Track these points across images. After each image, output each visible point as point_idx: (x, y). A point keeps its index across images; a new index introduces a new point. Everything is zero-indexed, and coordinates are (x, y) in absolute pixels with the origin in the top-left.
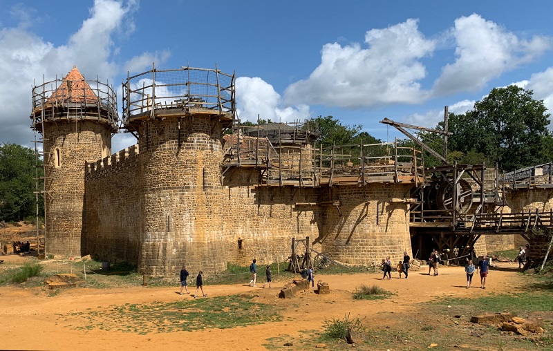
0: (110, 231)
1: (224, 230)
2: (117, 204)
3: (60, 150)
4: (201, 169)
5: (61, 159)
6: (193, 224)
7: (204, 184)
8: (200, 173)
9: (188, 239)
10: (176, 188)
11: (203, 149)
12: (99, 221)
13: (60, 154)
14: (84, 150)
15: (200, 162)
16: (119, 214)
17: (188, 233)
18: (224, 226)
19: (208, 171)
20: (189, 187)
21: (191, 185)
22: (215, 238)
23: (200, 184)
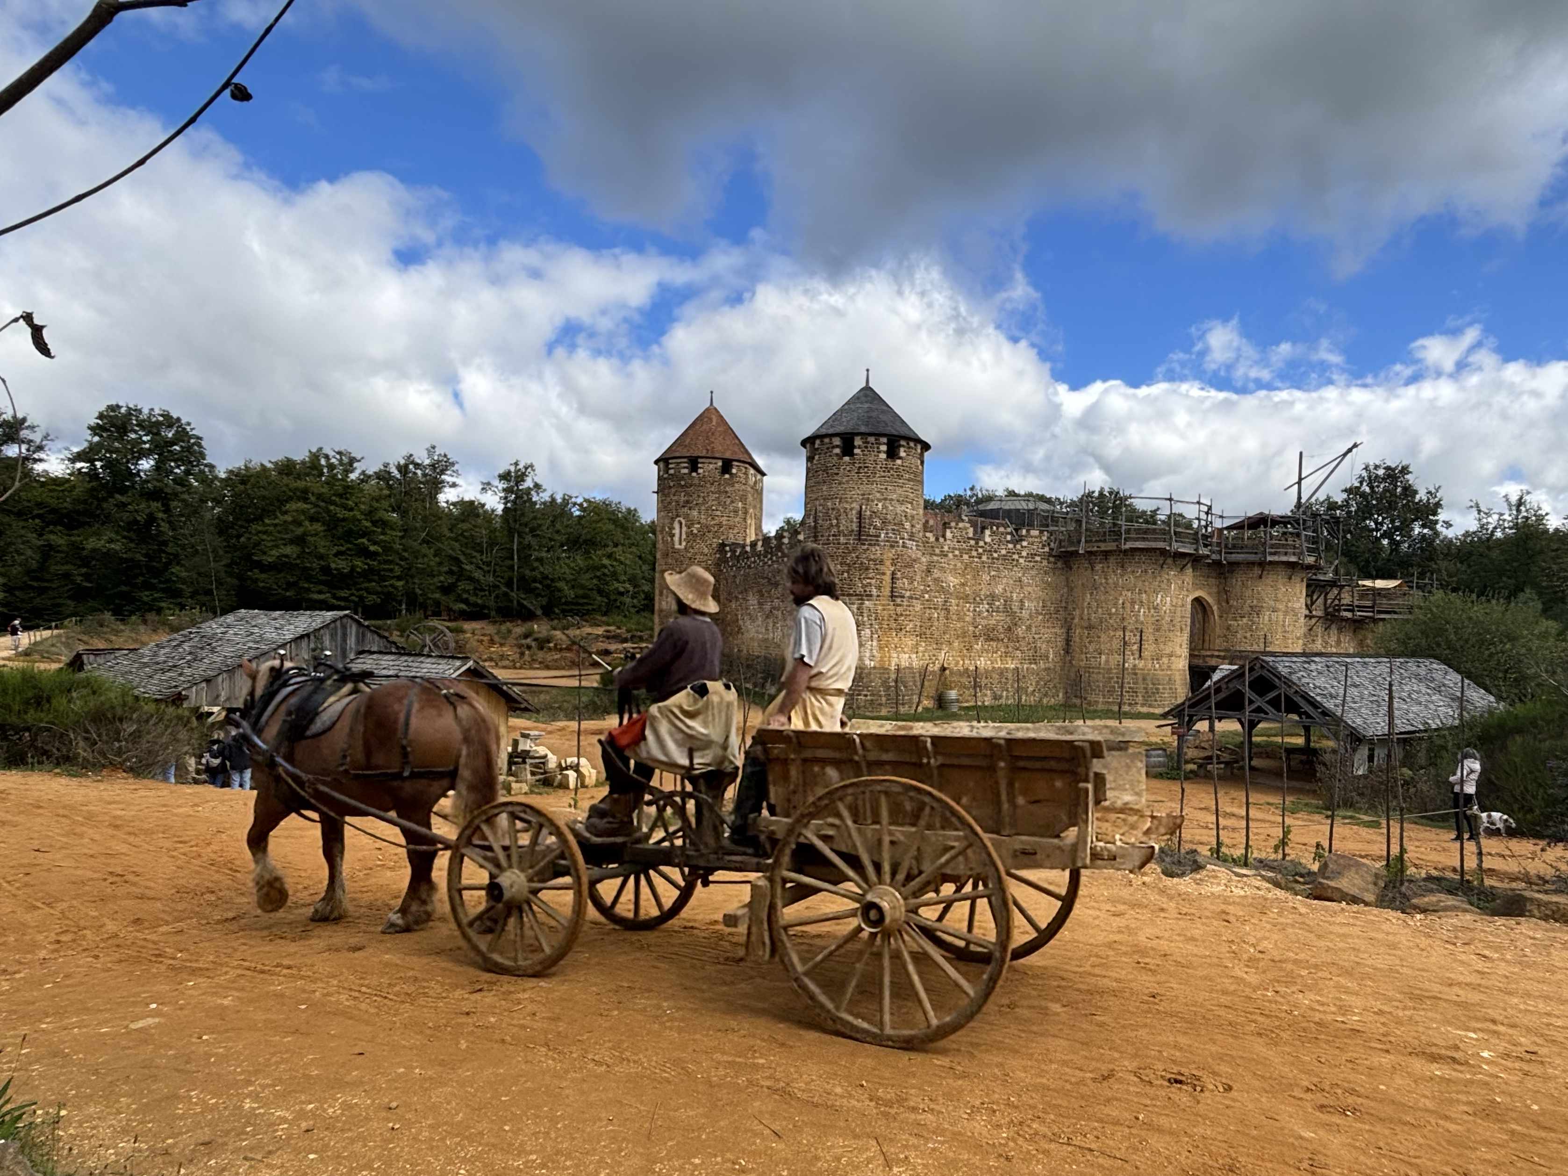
0: (756, 644)
1: (920, 654)
2: (767, 607)
3: (683, 522)
4: (889, 573)
5: (684, 536)
6: (875, 643)
7: (892, 592)
8: (887, 578)
9: (867, 662)
10: (851, 595)
11: (892, 546)
12: (740, 628)
13: (684, 529)
14: (720, 525)
15: (888, 563)
16: (770, 621)
17: (868, 654)
18: (921, 649)
19: (899, 575)
20: (871, 596)
21: (874, 592)
22: (904, 664)
23: (887, 591)
